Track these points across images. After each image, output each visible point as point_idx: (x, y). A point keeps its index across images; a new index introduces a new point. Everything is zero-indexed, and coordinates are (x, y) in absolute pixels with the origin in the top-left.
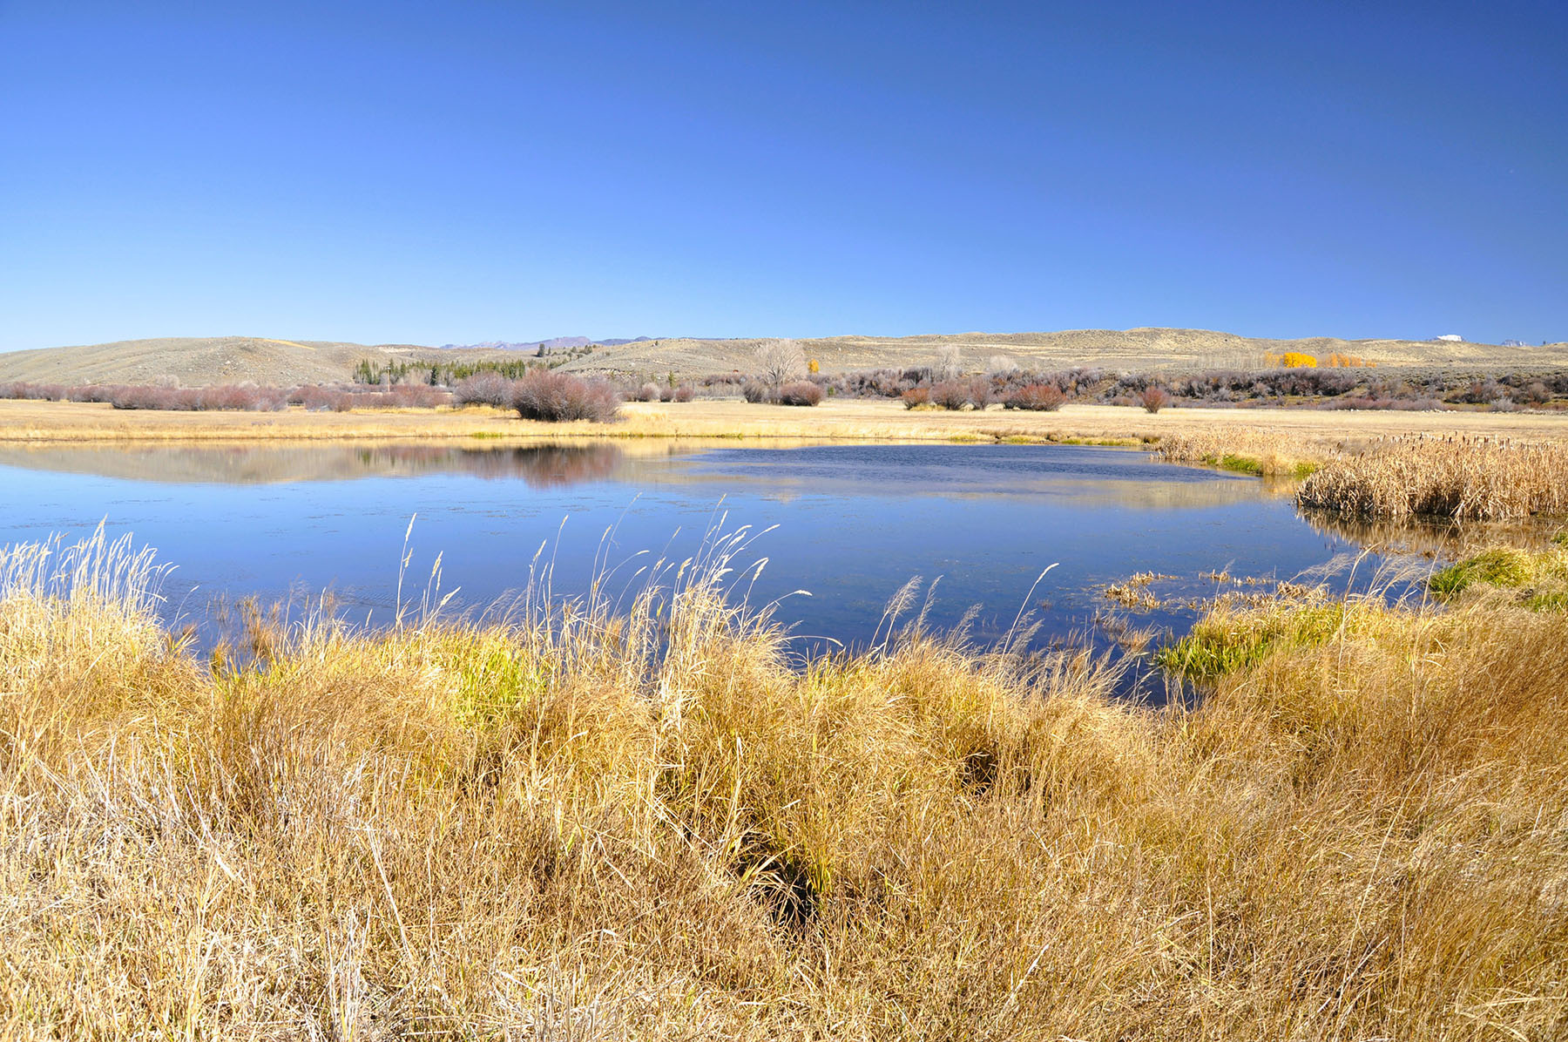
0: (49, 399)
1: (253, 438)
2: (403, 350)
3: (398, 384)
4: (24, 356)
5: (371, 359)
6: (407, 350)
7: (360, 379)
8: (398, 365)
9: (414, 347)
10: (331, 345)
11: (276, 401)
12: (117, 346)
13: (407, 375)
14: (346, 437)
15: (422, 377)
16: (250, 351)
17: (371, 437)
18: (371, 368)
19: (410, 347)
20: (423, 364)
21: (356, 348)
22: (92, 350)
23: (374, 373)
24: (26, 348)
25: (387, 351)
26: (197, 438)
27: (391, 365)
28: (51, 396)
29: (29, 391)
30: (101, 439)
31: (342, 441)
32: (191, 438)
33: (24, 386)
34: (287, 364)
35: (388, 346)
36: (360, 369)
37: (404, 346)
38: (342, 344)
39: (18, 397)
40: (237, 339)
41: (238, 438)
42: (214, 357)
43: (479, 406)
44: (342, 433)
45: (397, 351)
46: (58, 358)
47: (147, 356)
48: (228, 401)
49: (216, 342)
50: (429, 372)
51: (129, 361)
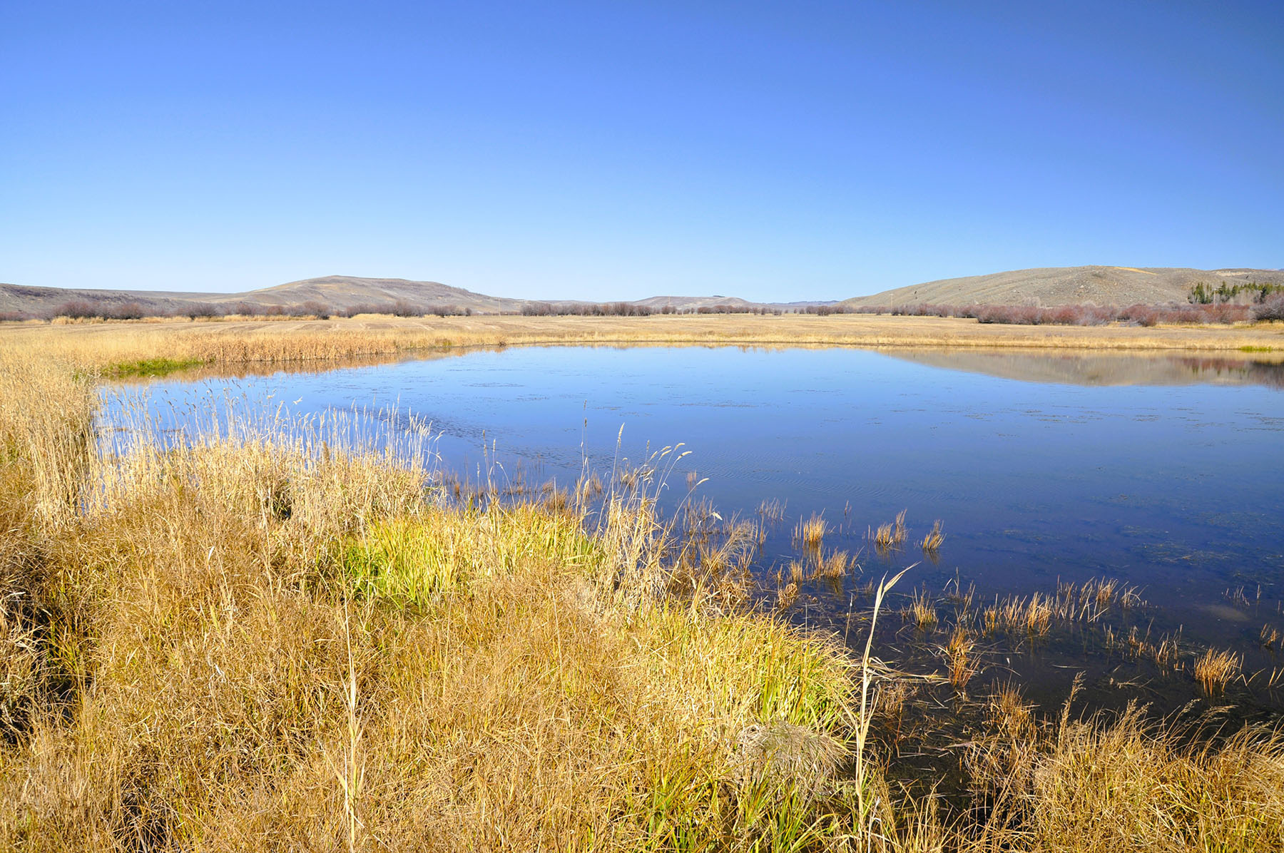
0: (940, 316)
1: (1041, 347)
2: (1240, 274)
3: (1227, 304)
4: (938, 285)
5: (1206, 282)
6: (1243, 273)
7: (1193, 300)
8: (1230, 287)
9: (1250, 270)
10: (1172, 270)
11: (1104, 317)
12: (1001, 275)
13: (1237, 295)
14: (1119, 348)
15: (1252, 297)
16: (1100, 277)
17: (1141, 348)
18: (1205, 290)
19: (1246, 270)
20: (1254, 285)
21: (1193, 272)
22: (984, 279)
23: (1207, 294)
24: (940, 279)
25: (1224, 275)
26: (996, 346)
27: (1224, 286)
28: (942, 314)
29: (928, 310)
30: (926, 345)
31: (1116, 351)
32: (992, 346)
33: (926, 305)
34: (1131, 287)
35: (1225, 270)
36: (1195, 290)
37: (1240, 270)
38: (1182, 269)
39: (921, 314)
40: (1092, 268)
41: (1028, 347)
42: (1071, 283)
43: (1271, 322)
44: (1116, 344)
45: (1234, 274)
46: (960, 285)
47: (1021, 283)
48: (1058, 317)
49: (1077, 270)
50: (1259, 292)
51: (1008, 286)
